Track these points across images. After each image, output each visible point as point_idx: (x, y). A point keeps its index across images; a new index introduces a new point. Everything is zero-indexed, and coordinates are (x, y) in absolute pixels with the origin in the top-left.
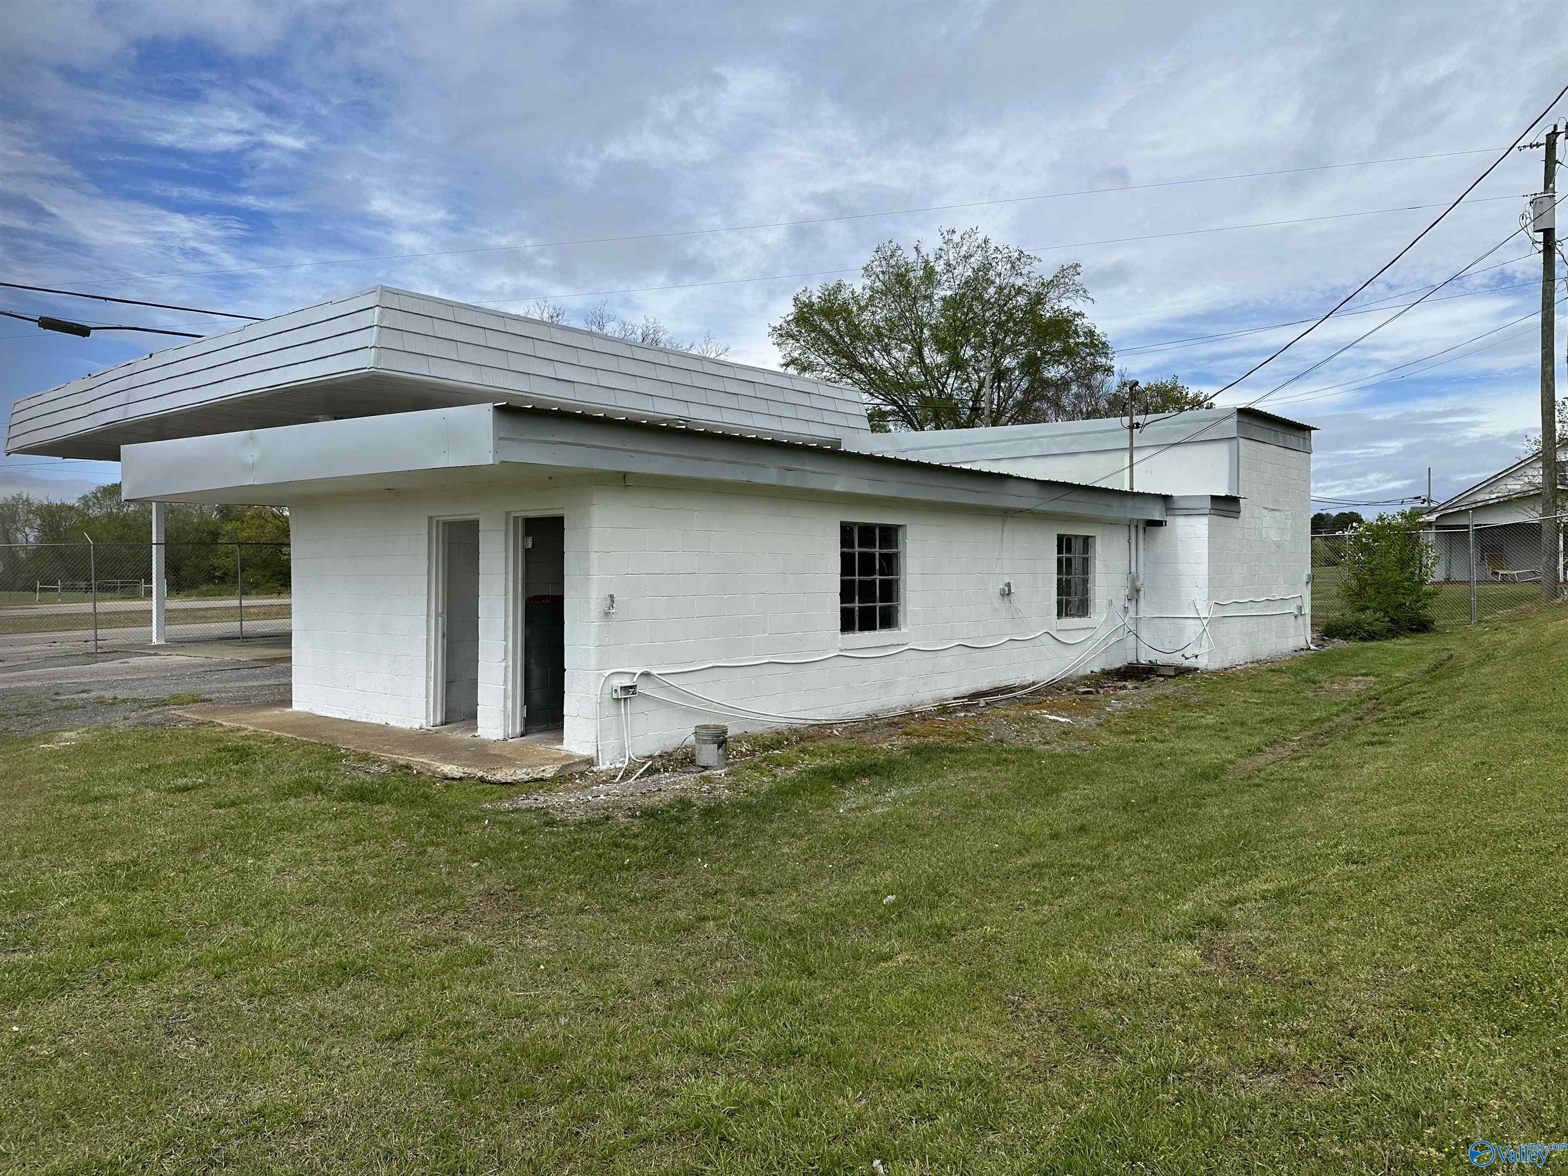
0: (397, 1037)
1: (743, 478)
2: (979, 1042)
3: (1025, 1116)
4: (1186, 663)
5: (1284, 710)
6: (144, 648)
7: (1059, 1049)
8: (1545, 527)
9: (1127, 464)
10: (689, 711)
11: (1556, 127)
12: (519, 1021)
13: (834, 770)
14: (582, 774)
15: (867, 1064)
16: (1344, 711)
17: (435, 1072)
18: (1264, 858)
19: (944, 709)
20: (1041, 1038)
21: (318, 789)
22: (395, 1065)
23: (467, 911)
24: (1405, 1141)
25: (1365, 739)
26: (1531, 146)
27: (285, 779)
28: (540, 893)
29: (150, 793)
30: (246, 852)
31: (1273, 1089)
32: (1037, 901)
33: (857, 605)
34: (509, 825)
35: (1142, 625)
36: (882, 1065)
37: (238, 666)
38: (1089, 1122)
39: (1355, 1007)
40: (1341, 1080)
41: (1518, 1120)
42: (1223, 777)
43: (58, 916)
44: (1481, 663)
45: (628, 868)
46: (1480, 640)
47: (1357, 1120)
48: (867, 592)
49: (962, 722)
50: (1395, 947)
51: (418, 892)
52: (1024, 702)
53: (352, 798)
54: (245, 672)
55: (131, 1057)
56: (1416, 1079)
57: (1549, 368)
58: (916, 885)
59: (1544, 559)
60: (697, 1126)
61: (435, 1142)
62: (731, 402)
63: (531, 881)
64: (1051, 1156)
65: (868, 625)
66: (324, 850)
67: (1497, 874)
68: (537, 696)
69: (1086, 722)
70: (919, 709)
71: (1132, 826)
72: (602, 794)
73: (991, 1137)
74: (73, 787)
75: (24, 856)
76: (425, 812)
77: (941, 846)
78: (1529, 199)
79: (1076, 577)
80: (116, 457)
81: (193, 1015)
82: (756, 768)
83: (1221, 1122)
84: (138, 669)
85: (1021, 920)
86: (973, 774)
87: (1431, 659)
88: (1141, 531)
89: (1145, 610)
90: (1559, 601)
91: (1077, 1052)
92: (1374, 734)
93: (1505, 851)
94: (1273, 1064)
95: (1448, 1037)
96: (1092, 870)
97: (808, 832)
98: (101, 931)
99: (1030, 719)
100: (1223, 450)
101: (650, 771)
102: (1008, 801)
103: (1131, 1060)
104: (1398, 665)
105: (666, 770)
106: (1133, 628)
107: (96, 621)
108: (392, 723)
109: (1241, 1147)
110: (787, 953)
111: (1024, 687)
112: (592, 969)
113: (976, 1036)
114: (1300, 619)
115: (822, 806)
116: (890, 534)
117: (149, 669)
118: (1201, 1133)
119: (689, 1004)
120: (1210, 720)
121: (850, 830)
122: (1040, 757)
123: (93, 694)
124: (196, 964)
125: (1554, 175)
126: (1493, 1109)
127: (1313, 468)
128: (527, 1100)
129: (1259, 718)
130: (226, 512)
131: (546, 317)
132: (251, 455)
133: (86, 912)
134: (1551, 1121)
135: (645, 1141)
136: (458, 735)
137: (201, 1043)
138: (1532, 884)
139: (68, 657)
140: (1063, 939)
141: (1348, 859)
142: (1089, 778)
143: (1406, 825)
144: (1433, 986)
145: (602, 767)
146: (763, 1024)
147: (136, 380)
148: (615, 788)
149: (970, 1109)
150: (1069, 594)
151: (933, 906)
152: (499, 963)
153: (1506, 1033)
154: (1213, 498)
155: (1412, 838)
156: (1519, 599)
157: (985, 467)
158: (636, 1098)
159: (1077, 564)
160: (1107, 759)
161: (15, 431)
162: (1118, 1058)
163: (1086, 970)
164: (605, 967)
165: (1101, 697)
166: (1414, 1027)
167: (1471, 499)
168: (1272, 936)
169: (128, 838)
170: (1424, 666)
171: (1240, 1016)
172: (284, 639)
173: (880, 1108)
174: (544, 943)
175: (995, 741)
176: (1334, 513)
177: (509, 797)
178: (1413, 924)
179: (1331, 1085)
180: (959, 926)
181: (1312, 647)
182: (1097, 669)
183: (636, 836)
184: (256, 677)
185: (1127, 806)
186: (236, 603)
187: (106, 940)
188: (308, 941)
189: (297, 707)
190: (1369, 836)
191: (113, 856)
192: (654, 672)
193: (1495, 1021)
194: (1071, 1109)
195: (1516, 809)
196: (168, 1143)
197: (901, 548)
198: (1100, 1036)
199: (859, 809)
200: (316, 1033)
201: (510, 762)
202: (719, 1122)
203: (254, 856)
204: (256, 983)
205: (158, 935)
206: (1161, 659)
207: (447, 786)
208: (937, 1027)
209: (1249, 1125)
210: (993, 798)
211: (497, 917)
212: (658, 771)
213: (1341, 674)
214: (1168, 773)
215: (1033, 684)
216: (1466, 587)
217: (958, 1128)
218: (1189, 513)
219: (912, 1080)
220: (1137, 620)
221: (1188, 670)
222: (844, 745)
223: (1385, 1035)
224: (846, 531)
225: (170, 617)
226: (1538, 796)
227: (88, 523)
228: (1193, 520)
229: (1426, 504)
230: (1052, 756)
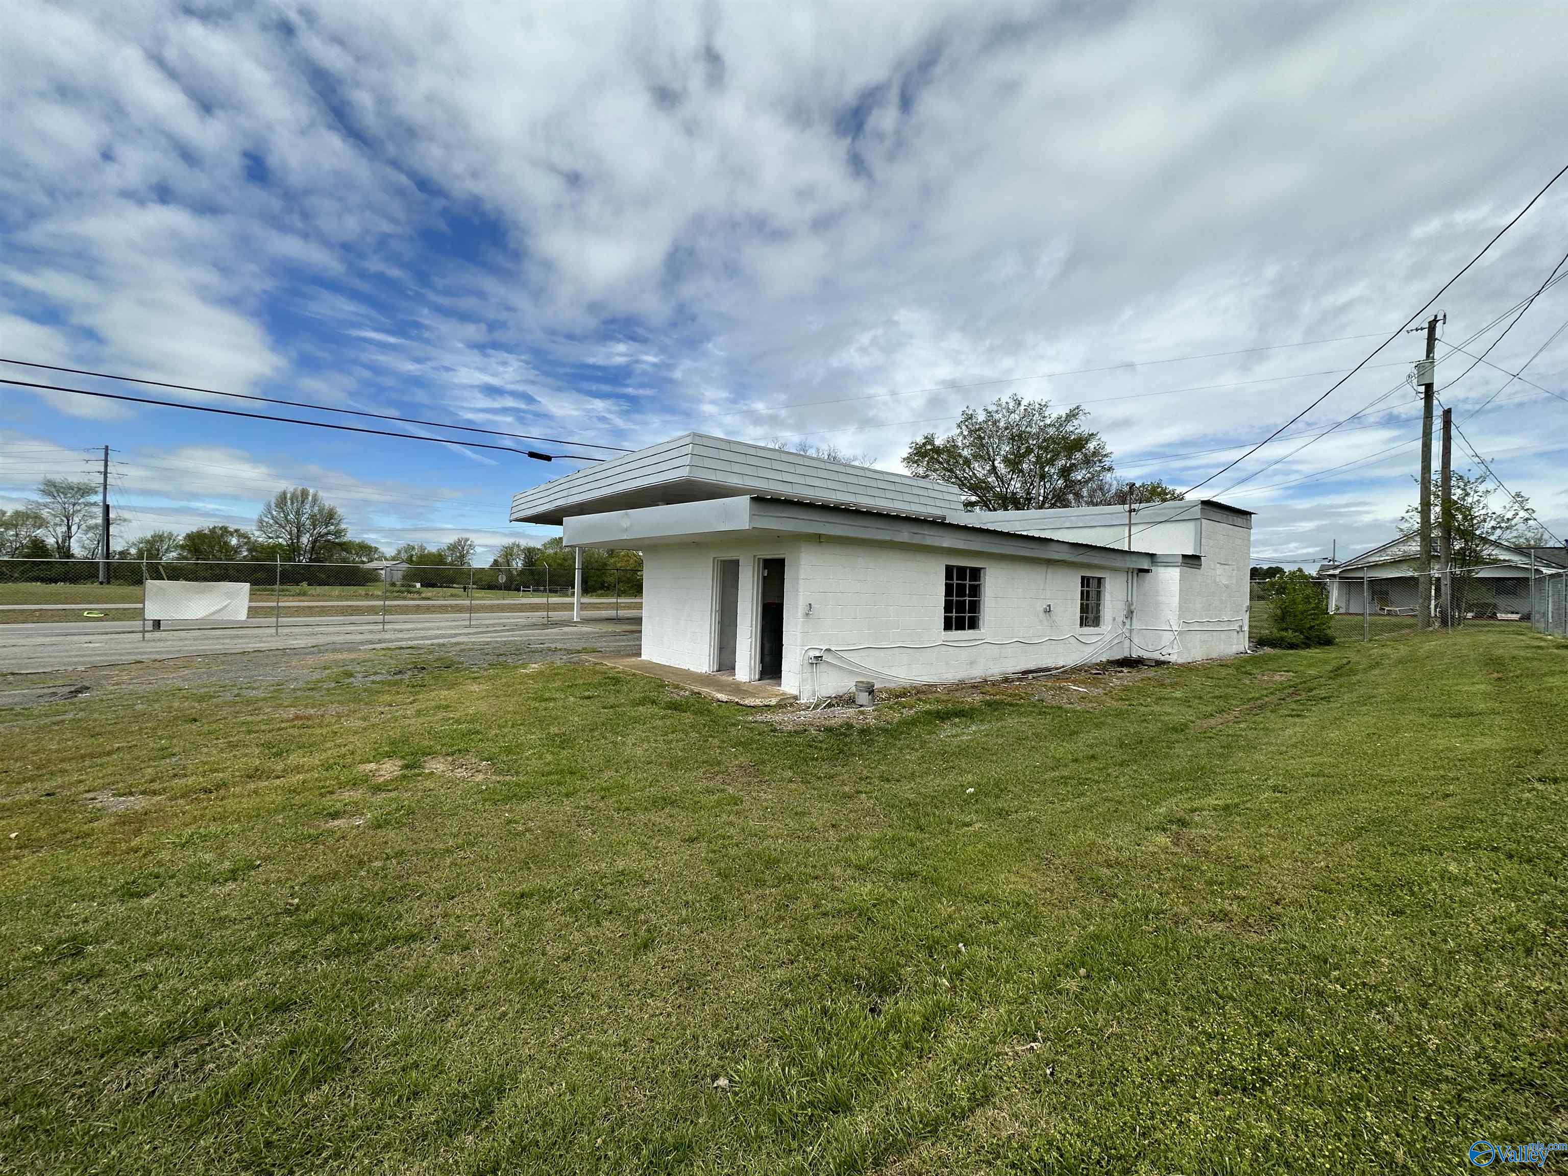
0: (692, 840)
1: (888, 538)
2: (1025, 880)
3: (1054, 928)
4: (1162, 658)
5: (1229, 690)
6: (569, 623)
7: (1076, 890)
8: (1421, 580)
9: (1127, 535)
10: (851, 672)
11: (1436, 316)
12: (757, 839)
13: (938, 712)
14: (791, 705)
15: (956, 886)
16: (1272, 693)
17: (711, 862)
18: (1215, 784)
19: (1006, 680)
20: (1065, 883)
21: (653, 702)
22: (691, 855)
23: (729, 774)
24: (1316, 978)
25: (1286, 712)
26: (1417, 330)
27: (638, 695)
28: (768, 769)
29: (572, 699)
30: (618, 733)
31: (1221, 932)
32: (1063, 799)
33: (954, 614)
34: (752, 729)
35: (1134, 633)
36: (965, 888)
37: (615, 634)
38: (1095, 937)
39: (1280, 885)
40: (1270, 931)
41: (1403, 974)
42: (1187, 731)
43: (528, 759)
44: (1372, 667)
45: (817, 759)
46: (1371, 652)
47: (1282, 959)
48: (961, 607)
49: (1017, 687)
50: (1309, 849)
51: (704, 762)
52: (1057, 678)
53: (670, 708)
54: (617, 637)
55: (561, 836)
56: (1325, 937)
57: (1427, 475)
58: (988, 783)
59: (1421, 601)
60: (855, 910)
61: (711, 900)
62: (881, 493)
63: (763, 762)
64: (1071, 955)
65: (960, 626)
66: (656, 735)
67: (1385, 808)
68: (767, 659)
69: (1097, 691)
70: (991, 679)
71: (1125, 757)
72: (803, 716)
73: (1032, 939)
74: (536, 693)
75: (512, 727)
76: (707, 718)
77: (1003, 761)
78: (1414, 365)
79: (1092, 603)
80: (561, 523)
81: (590, 817)
82: (891, 708)
83: (1185, 949)
84: (567, 633)
85: (1053, 809)
86: (1024, 720)
87: (1335, 663)
88: (1135, 575)
89: (1137, 625)
90: (1431, 629)
91: (1088, 894)
92: (1293, 710)
93: (1391, 793)
94: (1221, 916)
95: (1349, 913)
96: (1099, 782)
97: (921, 747)
98: (547, 769)
99: (1061, 688)
100: (1191, 525)
101: (830, 705)
102: (1046, 737)
103: (1124, 902)
104: (1310, 666)
105: (838, 706)
106: (1128, 635)
107: (548, 607)
108: (692, 669)
109: (1199, 966)
110: (908, 817)
111: (1057, 669)
112: (796, 814)
113: (1023, 877)
114: (1241, 633)
115: (930, 733)
116: (976, 573)
117: (572, 633)
118: (1171, 954)
119: (851, 840)
120: (1178, 694)
121: (947, 749)
122: (1067, 712)
123: (546, 645)
124: (592, 790)
125: (1434, 348)
126: (1383, 964)
127: (1252, 539)
128: (760, 883)
129: (1211, 695)
130: (611, 553)
131: (777, 448)
132: (625, 523)
133: (540, 758)
134: (1429, 978)
135: (825, 914)
136: (725, 678)
137: (594, 833)
138: (1413, 816)
139: (534, 626)
140: (1079, 824)
141: (1275, 789)
142: (1098, 726)
143: (1317, 771)
144: (1337, 877)
145: (802, 701)
146: (894, 856)
147: (571, 484)
148: (810, 714)
149: (1019, 920)
150: (1087, 613)
151: (997, 797)
152: (746, 805)
153: (1393, 914)
154: (1184, 556)
155: (1321, 779)
156: (1399, 627)
157: (1036, 534)
158: (820, 890)
159: (1093, 595)
160: (1110, 715)
161: (514, 510)
162: (1115, 900)
163: (1094, 843)
164: (803, 814)
165: (1106, 676)
166: (1324, 903)
167: (1366, 560)
168: (1221, 834)
169: (561, 721)
170: (1329, 668)
171: (1198, 883)
172: (638, 621)
173: (963, 913)
174: (770, 797)
175: (1039, 700)
176: (1265, 567)
177: (752, 714)
178: (1322, 835)
179: (1262, 934)
180: (1013, 810)
181: (1249, 652)
182: (1104, 660)
183: (821, 742)
184: (623, 641)
185: (1122, 745)
186: (615, 600)
187: (549, 773)
188: (648, 784)
189: (645, 657)
190: (1289, 775)
191: (554, 730)
192: (833, 649)
193: (1384, 905)
194: (1084, 928)
195: (1399, 766)
196: (577, 883)
197: (982, 581)
198: (1104, 885)
199: (953, 736)
200: (651, 834)
201: (753, 695)
202: (868, 909)
203: (622, 736)
204: (622, 804)
205: (575, 773)
206: (1146, 655)
207: (719, 705)
208: (998, 868)
209: (1204, 952)
210: (1037, 735)
211: (744, 780)
212: (834, 705)
213: (1270, 670)
214: (1150, 726)
215: (1063, 667)
216: (1361, 618)
217: (1011, 931)
218: (1167, 564)
219: (982, 899)
220: (1131, 631)
221: (1164, 663)
222: (944, 698)
223: (1301, 905)
224: (949, 570)
225: (583, 607)
226: (1416, 758)
227: (546, 558)
228: (1170, 569)
229: (1331, 563)
230: (1075, 712)
